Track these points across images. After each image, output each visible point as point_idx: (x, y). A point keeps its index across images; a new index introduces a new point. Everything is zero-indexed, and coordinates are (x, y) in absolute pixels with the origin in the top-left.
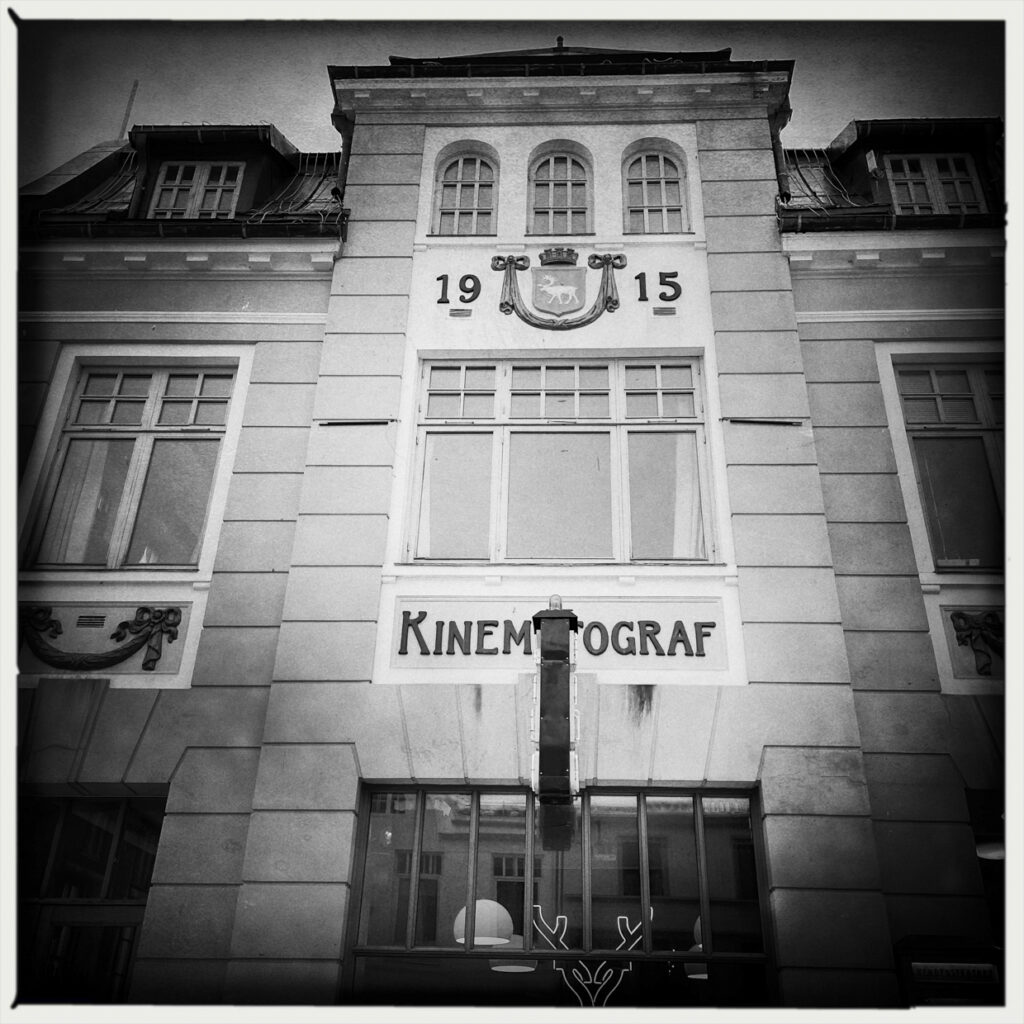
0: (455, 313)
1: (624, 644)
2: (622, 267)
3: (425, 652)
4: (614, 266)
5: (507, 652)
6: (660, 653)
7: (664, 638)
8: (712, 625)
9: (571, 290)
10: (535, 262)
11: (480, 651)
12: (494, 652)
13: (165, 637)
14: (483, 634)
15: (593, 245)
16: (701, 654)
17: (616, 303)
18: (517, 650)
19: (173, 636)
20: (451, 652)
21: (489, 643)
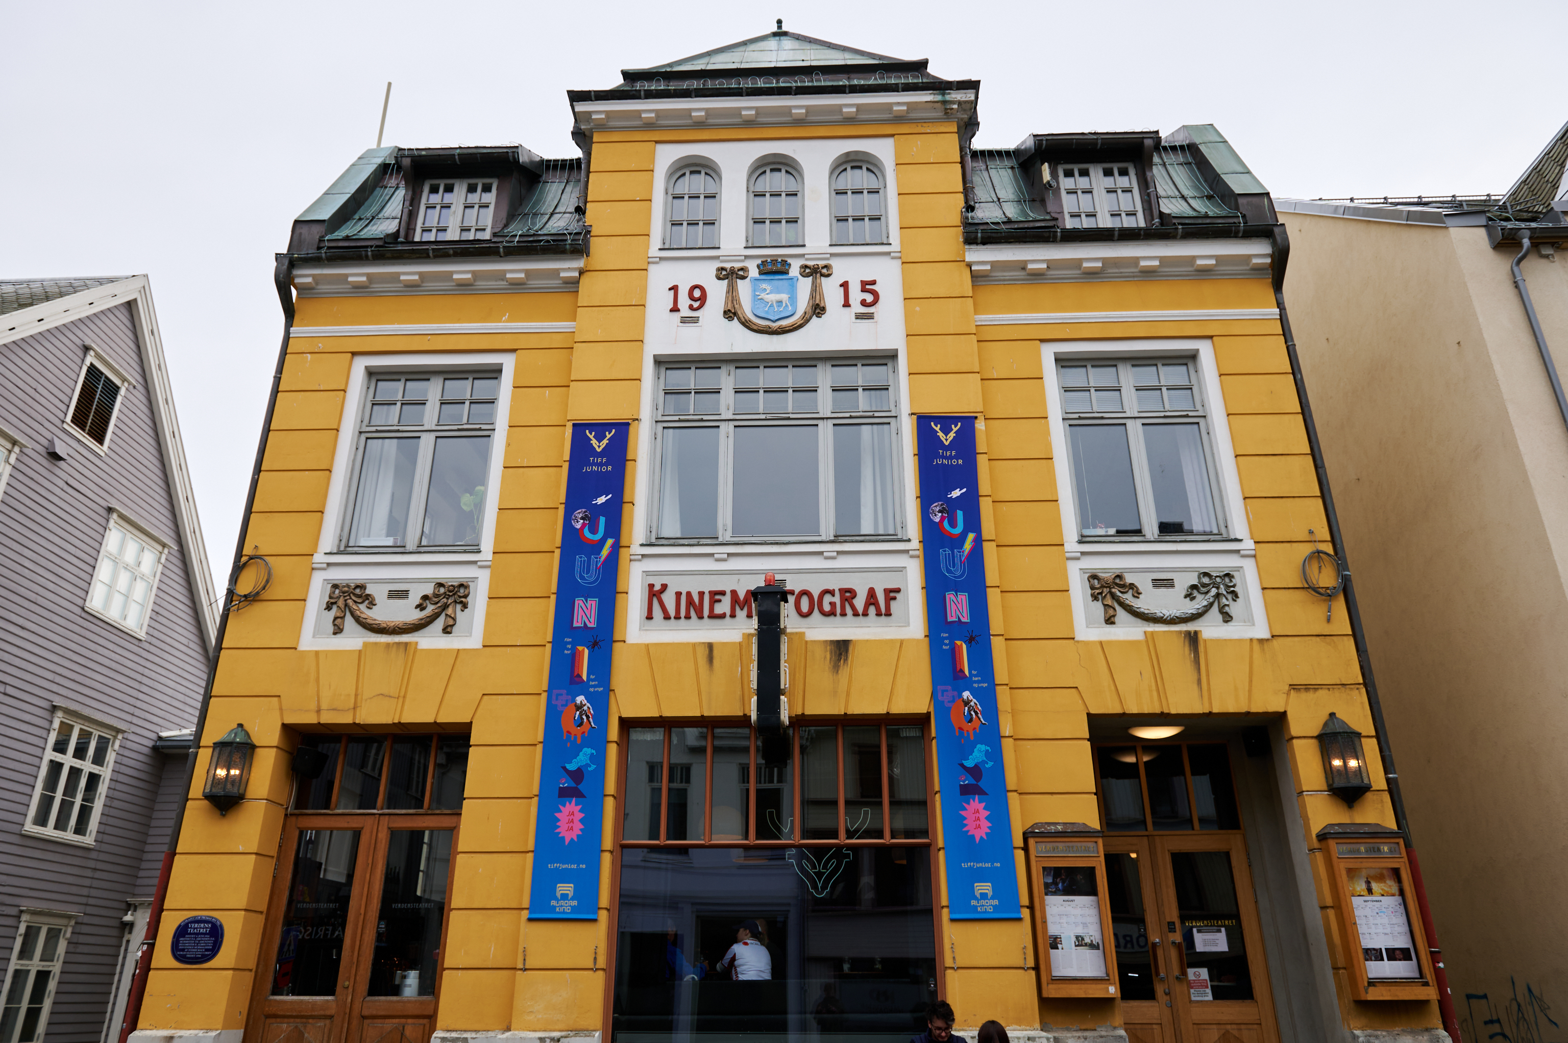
0: (684, 320)
1: (827, 608)
2: (829, 275)
3: (667, 617)
4: (822, 275)
5: (733, 616)
6: (856, 614)
7: (860, 602)
8: (898, 591)
9: (784, 297)
10: (754, 272)
11: (712, 616)
12: (722, 616)
13: (459, 607)
14: (714, 601)
15: (802, 256)
16: (888, 614)
17: (823, 309)
18: (741, 614)
19: (465, 606)
20: (688, 617)
21: (719, 609)
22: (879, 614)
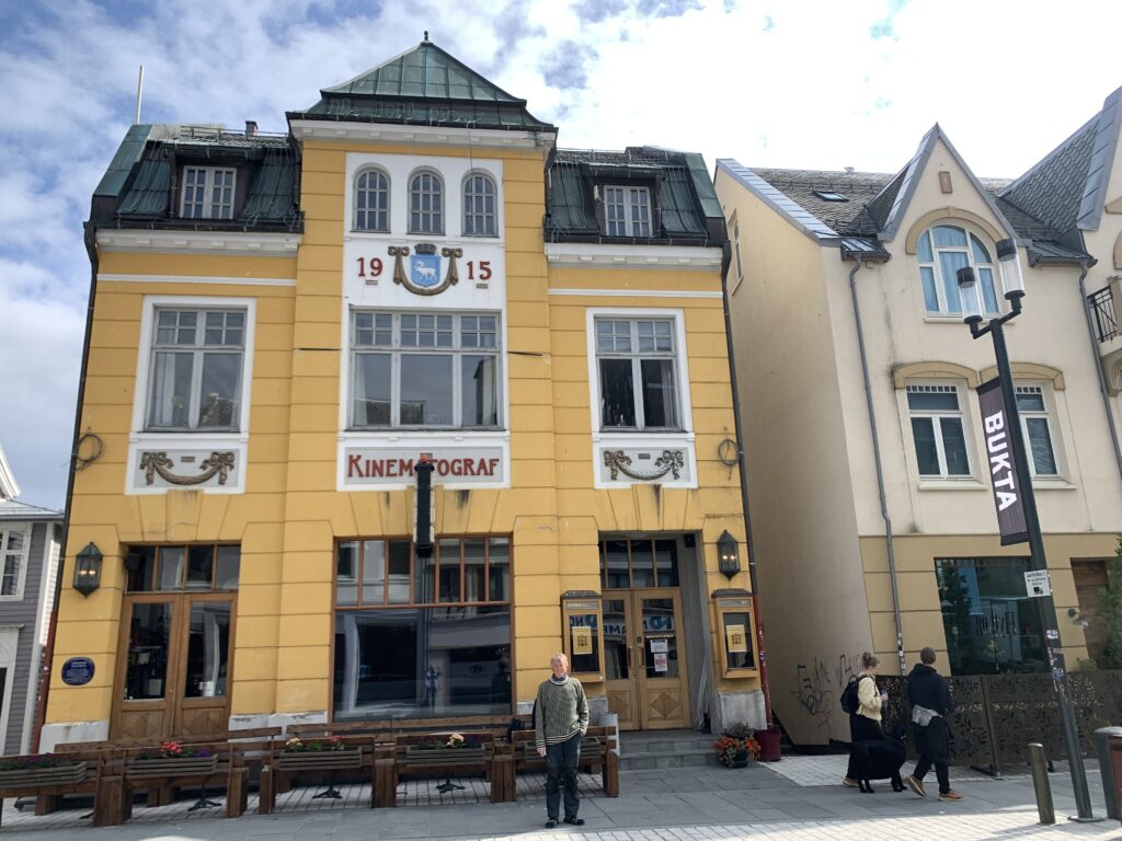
0: (368, 283)
1: (456, 470)
2: (460, 257)
3: (361, 475)
4: (456, 256)
5: (401, 474)
6: (473, 474)
7: (475, 467)
8: (497, 460)
9: (432, 271)
10: (413, 252)
11: (389, 475)
12: (395, 475)
13: (228, 467)
14: (389, 466)
15: (444, 242)
16: (491, 474)
17: (457, 280)
18: (406, 474)
19: (232, 467)
20: (374, 475)
21: (392, 471)
22: (486, 474)
